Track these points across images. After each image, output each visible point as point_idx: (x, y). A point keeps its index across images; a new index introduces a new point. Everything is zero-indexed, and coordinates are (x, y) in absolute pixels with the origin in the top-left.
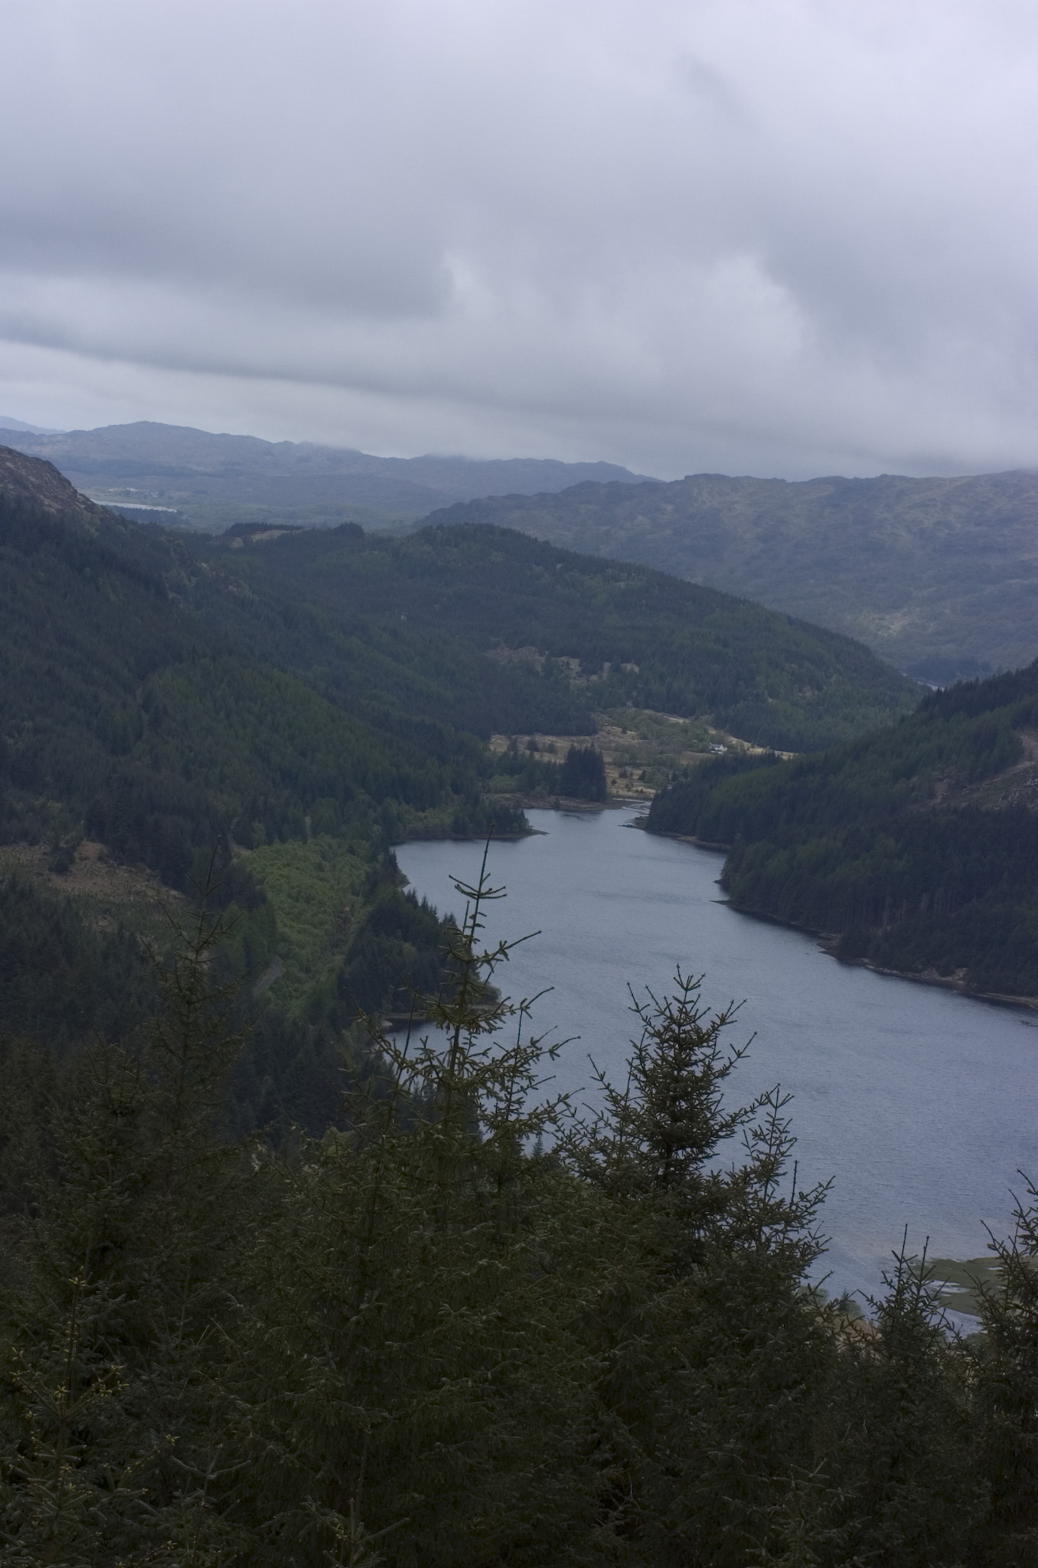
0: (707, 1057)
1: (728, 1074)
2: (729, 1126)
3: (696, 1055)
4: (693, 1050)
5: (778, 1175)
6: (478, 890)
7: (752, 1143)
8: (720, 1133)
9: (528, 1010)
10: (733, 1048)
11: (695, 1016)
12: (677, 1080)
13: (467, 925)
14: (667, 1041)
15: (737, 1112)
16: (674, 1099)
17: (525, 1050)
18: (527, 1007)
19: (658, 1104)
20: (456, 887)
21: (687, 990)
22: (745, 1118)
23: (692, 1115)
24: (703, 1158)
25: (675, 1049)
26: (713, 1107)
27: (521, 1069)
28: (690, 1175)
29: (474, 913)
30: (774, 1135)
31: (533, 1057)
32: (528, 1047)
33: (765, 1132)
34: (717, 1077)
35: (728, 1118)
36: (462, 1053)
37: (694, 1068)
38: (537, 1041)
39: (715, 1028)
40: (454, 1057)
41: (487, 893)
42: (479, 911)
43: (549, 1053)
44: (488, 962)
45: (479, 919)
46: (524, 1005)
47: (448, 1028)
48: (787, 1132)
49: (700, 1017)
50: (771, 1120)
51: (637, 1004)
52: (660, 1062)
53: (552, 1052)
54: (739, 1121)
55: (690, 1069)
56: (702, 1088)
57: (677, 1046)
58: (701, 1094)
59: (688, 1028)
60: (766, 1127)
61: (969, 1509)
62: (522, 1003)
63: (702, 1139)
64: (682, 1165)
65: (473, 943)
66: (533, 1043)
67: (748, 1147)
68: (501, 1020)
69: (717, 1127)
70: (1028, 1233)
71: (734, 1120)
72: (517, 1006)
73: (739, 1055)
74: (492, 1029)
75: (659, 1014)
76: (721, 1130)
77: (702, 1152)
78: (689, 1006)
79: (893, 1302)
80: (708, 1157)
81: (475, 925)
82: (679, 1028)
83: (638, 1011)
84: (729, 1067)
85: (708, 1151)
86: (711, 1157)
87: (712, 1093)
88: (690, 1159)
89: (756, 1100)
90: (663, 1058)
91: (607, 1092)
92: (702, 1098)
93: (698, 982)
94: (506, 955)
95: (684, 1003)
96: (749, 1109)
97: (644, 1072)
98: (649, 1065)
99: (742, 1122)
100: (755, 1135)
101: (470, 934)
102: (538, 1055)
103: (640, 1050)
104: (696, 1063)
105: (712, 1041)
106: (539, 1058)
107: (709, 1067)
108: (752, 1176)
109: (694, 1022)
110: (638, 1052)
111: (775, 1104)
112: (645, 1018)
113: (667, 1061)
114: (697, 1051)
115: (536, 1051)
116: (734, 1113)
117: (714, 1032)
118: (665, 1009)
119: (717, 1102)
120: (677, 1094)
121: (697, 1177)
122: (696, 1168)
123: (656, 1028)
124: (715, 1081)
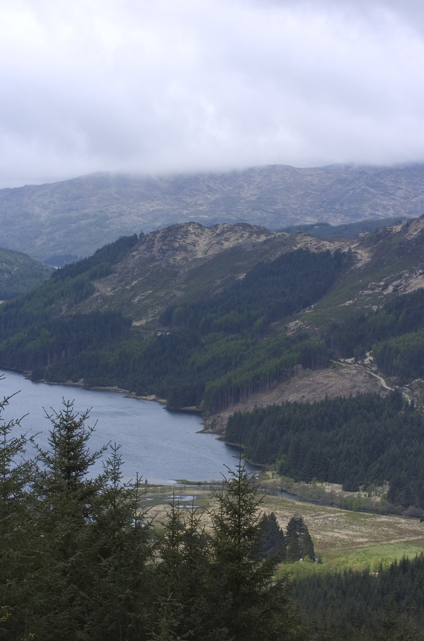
0: (80, 433)
1: (89, 439)
2: (92, 460)
3: (75, 433)
4: (74, 431)
5: (120, 478)
7: (106, 466)
8: (89, 463)
9: (19, 424)
10: (89, 428)
11: (73, 416)
12: (68, 444)
14: (62, 429)
16: (69, 452)
17: (19, 440)
18: (19, 422)
19: (62, 455)
21: (68, 406)
22: (98, 456)
23: (75, 457)
24: (83, 474)
26: (85, 453)
27: (19, 448)
28: (78, 481)
30: (116, 462)
31: (23, 443)
33: (112, 461)
34: (84, 440)
35: (91, 457)
37: (75, 437)
38: (24, 436)
39: (81, 421)
49: (75, 417)
50: (113, 456)
51: (48, 415)
52: (60, 437)
53: (31, 439)
54: (96, 457)
55: (73, 438)
56: (80, 446)
57: (67, 430)
58: (79, 448)
59: (70, 422)
60: (112, 459)
61: (225, 604)
62: (16, 421)
63: (82, 466)
64: (75, 478)
68: (9, 429)
69: (87, 461)
70: (230, 489)
71: (94, 457)
72: (14, 422)
73: (92, 430)
74: (6, 433)
75: (57, 418)
76: (89, 462)
77: (83, 472)
78: (69, 413)
79: (172, 523)
80: (85, 473)
82: (67, 422)
83: (49, 418)
84: (89, 436)
85: (85, 471)
86: (86, 473)
87: (83, 447)
88: (77, 475)
89: (102, 448)
92: (79, 450)
93: (72, 402)
94: (7, 402)
95: (67, 412)
96: (99, 452)
97: (55, 442)
98: (57, 439)
100: (108, 462)
102: (25, 442)
103: (53, 434)
104: (75, 436)
105: (81, 426)
107: (82, 437)
108: (103, 479)
109: (73, 419)
111: (114, 448)
112: (52, 420)
113: (63, 436)
114: (75, 431)
115: (24, 440)
116: (94, 454)
117: (81, 423)
118: (60, 415)
119: (87, 451)
120: (70, 450)
121: (81, 482)
122: (80, 479)
123: (57, 424)
124: (84, 442)
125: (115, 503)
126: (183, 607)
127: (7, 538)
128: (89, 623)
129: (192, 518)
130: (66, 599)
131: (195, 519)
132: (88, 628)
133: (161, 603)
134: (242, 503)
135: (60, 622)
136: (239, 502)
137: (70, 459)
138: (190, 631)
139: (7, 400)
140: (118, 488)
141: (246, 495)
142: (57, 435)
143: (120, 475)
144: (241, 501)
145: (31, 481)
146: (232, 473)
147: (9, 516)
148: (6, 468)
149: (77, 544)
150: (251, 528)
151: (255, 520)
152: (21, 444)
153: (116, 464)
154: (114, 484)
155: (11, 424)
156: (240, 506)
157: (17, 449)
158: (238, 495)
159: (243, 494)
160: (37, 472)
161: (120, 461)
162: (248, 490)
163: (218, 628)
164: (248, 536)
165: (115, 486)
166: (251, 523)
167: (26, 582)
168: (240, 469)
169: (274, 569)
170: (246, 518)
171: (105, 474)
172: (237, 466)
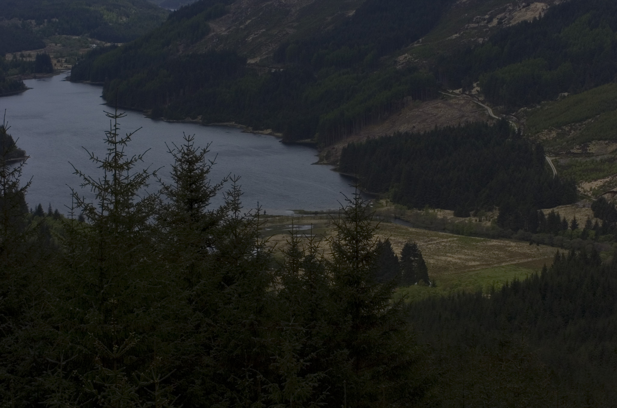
0: (201, 166)
1: (209, 172)
2: (214, 192)
3: (196, 166)
4: (195, 164)
5: (240, 208)
6: (115, 115)
7: (227, 197)
8: (210, 195)
9: (142, 159)
10: (210, 161)
11: (194, 151)
12: (190, 177)
13: (112, 129)
14: (184, 163)
15: (216, 186)
16: (191, 185)
17: (142, 175)
19: (185, 188)
20: (106, 115)
21: (189, 141)
23: (197, 190)
24: (205, 206)
25: (188, 165)
26: (207, 186)
27: (143, 182)
28: (200, 213)
29: (115, 124)
30: (236, 193)
31: (146, 177)
32: (143, 173)
33: (232, 192)
34: (205, 173)
35: (213, 189)
36: (118, 180)
37: (196, 171)
39: (202, 155)
40: (116, 182)
41: (120, 115)
42: (117, 123)
43: (152, 175)
44: (124, 142)
45: (117, 126)
46: (140, 157)
47: (112, 170)
48: (240, 191)
49: (196, 151)
50: (233, 187)
51: (169, 149)
52: (181, 171)
53: (154, 174)
54: (217, 189)
55: (194, 172)
56: (201, 178)
57: (188, 164)
58: (200, 181)
59: (191, 156)
60: (232, 190)
61: (345, 327)
62: (139, 156)
63: (203, 199)
64: (198, 210)
65: (116, 136)
66: (145, 172)
67: (225, 199)
68: (132, 164)
69: (209, 193)
70: (348, 216)
71: (215, 189)
72: (137, 157)
73: (212, 163)
74: (129, 169)
75: (179, 152)
76: (210, 194)
78: (190, 147)
79: (292, 250)
80: (207, 205)
81: (116, 129)
82: (188, 156)
83: (170, 152)
84: (209, 169)
85: (207, 203)
86: (208, 205)
87: (204, 180)
88: (199, 207)
89: (223, 180)
90: (182, 168)
91: (163, 186)
93: (193, 137)
94: (129, 138)
95: (188, 147)
96: (220, 184)
97: (177, 176)
98: (179, 173)
99: (218, 189)
100: (228, 194)
101: (115, 133)
102: (148, 176)
104: (197, 169)
105: (201, 159)
106: (149, 177)
107: (202, 170)
108: (224, 210)
109: (194, 153)
110: (174, 169)
111: (234, 180)
112: (174, 155)
113: (185, 170)
114: (197, 164)
115: (147, 175)
116: (215, 186)
117: (202, 156)
118: (181, 150)
119: (208, 183)
120: (191, 182)
121: (203, 213)
122: (202, 210)
123: (179, 158)
124: (205, 175)
125: (236, 233)
126: (306, 331)
127: (134, 269)
128: (215, 349)
129: (311, 245)
130: (192, 326)
131: (314, 246)
132: (214, 353)
133: (284, 328)
134: (359, 229)
135: (187, 349)
136: (356, 229)
137: (192, 191)
138: (312, 353)
139: (130, 137)
140: (238, 218)
141: (362, 222)
142: (179, 168)
143: (240, 206)
144: (358, 228)
145: (155, 213)
146: (349, 200)
147: (135, 248)
148: (129, 202)
149: (201, 273)
150: (368, 253)
151: (372, 245)
152: (144, 179)
153: (235, 195)
154: (235, 214)
155: (133, 159)
156: (357, 232)
157: (141, 183)
158: (355, 221)
159: (360, 221)
160: (161, 205)
161: (240, 192)
162: (365, 217)
163: (339, 350)
164: (365, 260)
165: (236, 216)
166: (368, 248)
167: (153, 311)
168: (356, 197)
169: (392, 292)
170: (363, 245)
171: (226, 205)
172: (354, 194)
